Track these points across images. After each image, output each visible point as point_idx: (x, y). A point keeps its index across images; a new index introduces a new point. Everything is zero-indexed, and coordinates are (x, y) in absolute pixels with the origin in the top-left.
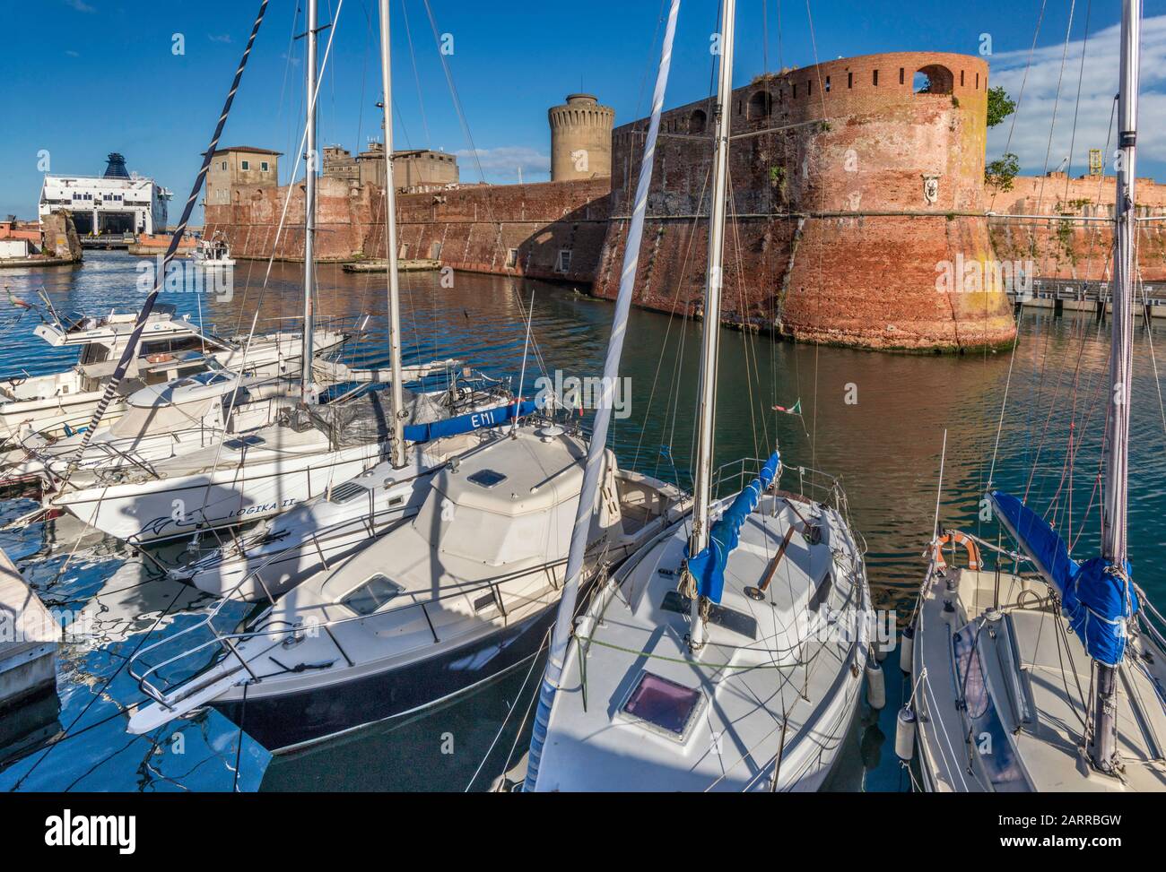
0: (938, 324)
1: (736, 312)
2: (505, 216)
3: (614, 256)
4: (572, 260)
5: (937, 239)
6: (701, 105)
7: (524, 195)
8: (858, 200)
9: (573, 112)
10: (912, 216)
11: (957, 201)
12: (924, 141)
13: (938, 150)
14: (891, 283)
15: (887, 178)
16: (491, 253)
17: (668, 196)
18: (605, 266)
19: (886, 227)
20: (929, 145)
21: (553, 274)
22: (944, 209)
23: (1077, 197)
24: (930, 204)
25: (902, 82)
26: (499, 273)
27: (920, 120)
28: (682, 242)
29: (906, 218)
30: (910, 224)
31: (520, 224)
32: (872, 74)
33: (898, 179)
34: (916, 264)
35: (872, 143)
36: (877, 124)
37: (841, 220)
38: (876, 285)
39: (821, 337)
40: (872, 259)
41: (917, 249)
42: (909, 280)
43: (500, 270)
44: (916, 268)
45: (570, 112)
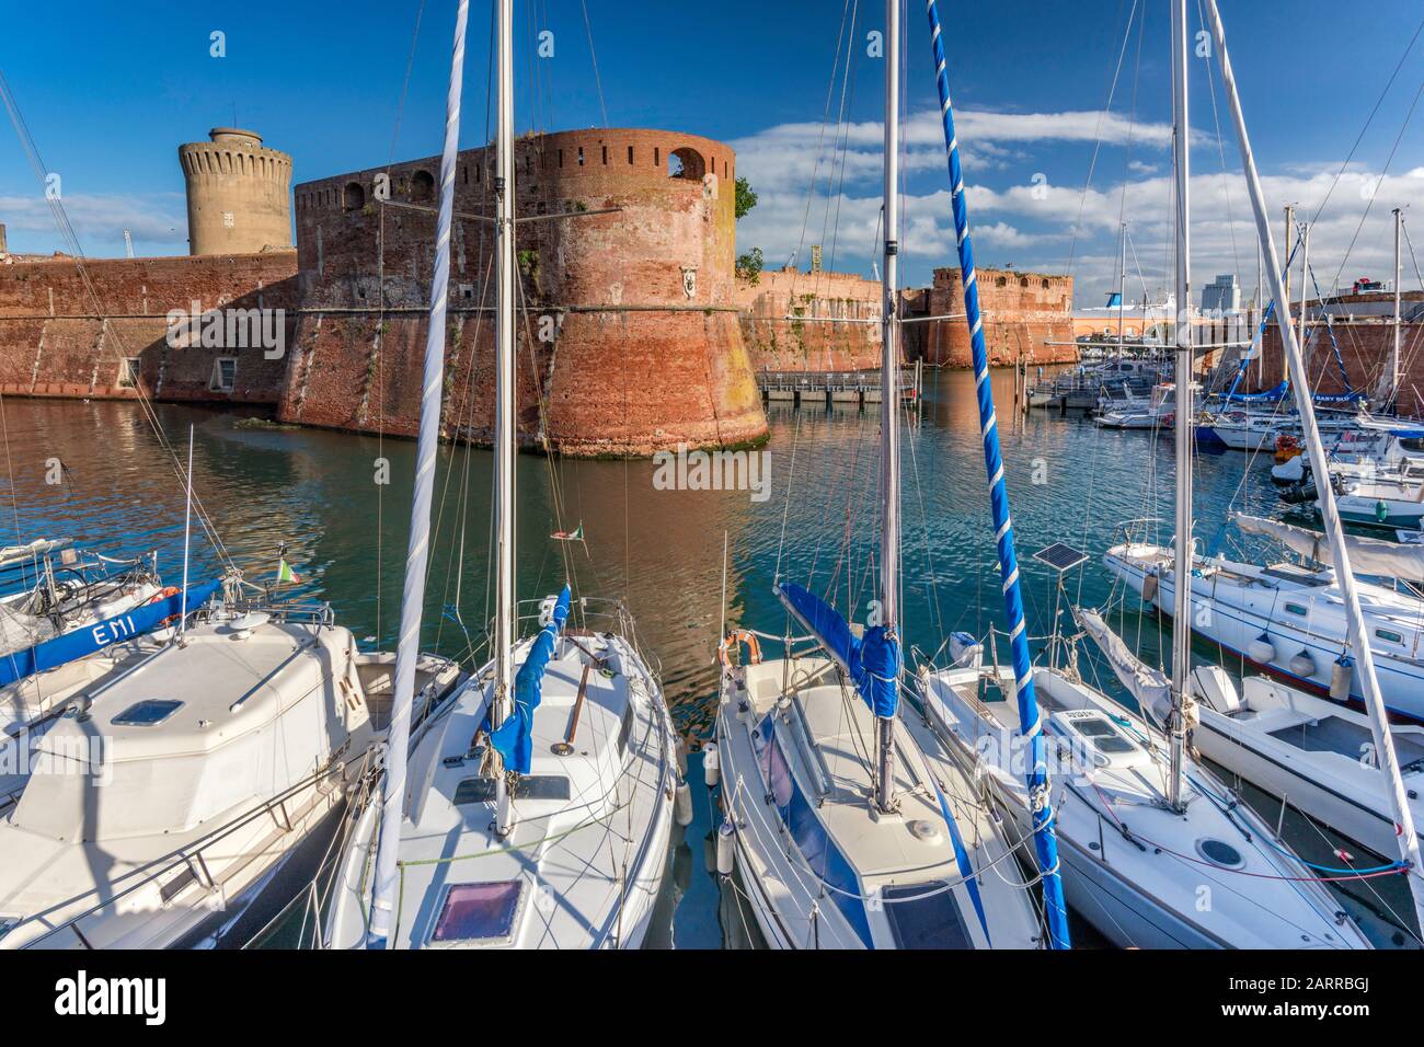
0: (702, 424)
1: (489, 428)
2: (111, 306)
3: (310, 363)
4: (239, 372)
5: (698, 335)
6: (426, 165)
7: (145, 275)
8: (620, 292)
9: (222, 155)
10: (673, 310)
11: (713, 296)
12: (681, 231)
13: (694, 241)
14: (657, 384)
15: (647, 269)
16: (89, 366)
17: (386, 282)
18: (296, 378)
19: (648, 322)
20: (685, 234)
21: (208, 393)
22: (701, 304)
23: (806, 292)
24: (689, 298)
25: (657, 165)
26: (105, 396)
27: (676, 207)
28: (411, 342)
29: (667, 313)
30: (671, 319)
31: (141, 320)
32: (626, 151)
33: (658, 270)
34: (679, 362)
35: (631, 229)
36: (635, 208)
37: (604, 315)
38: (644, 387)
39: (589, 450)
40: (638, 359)
41: (680, 347)
42: (674, 380)
43: (108, 391)
44: (680, 366)
45: (217, 154)
